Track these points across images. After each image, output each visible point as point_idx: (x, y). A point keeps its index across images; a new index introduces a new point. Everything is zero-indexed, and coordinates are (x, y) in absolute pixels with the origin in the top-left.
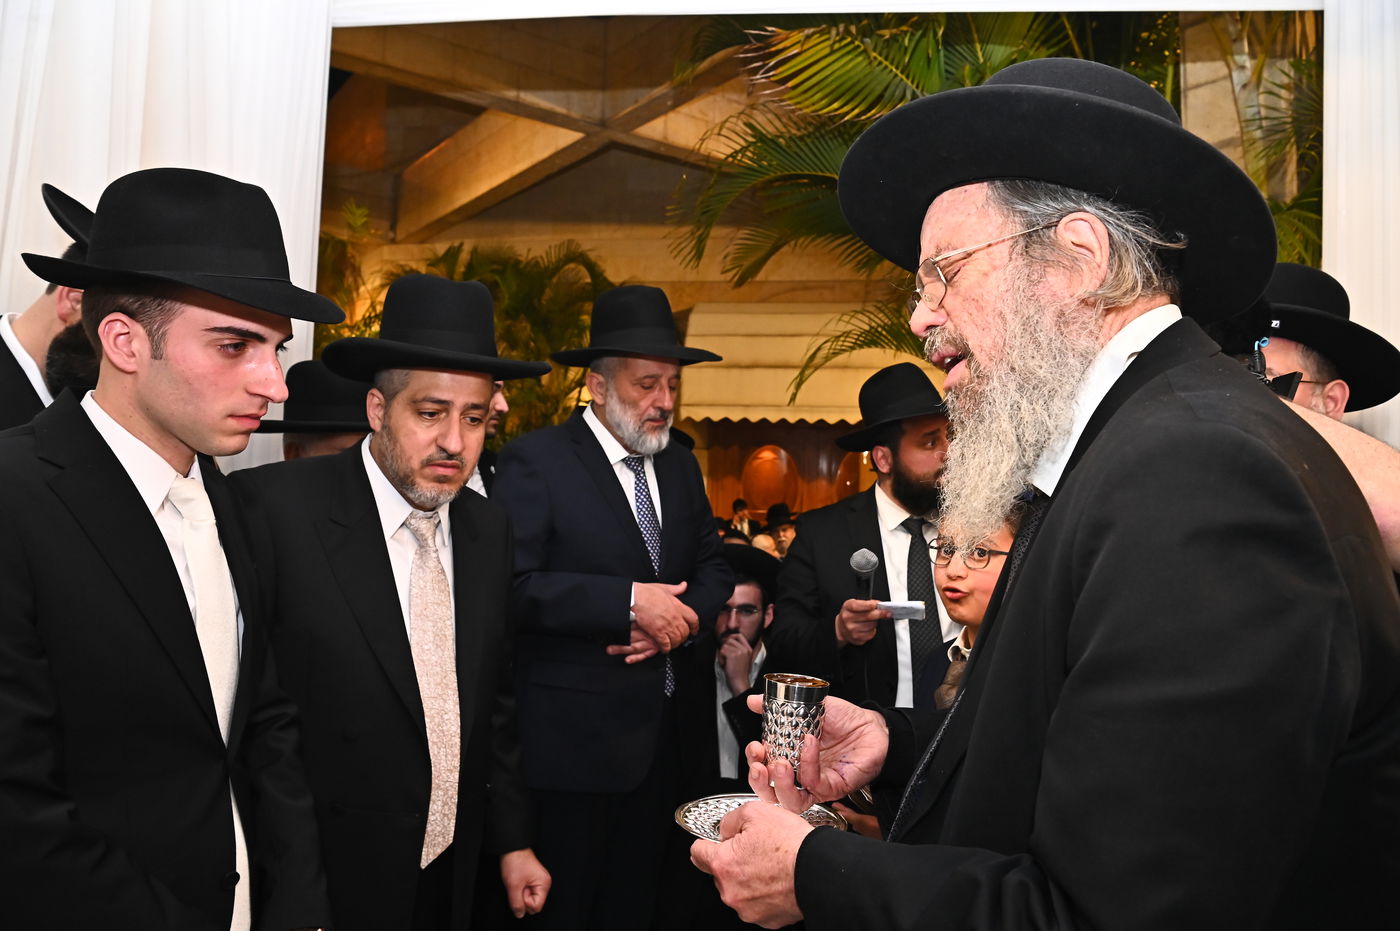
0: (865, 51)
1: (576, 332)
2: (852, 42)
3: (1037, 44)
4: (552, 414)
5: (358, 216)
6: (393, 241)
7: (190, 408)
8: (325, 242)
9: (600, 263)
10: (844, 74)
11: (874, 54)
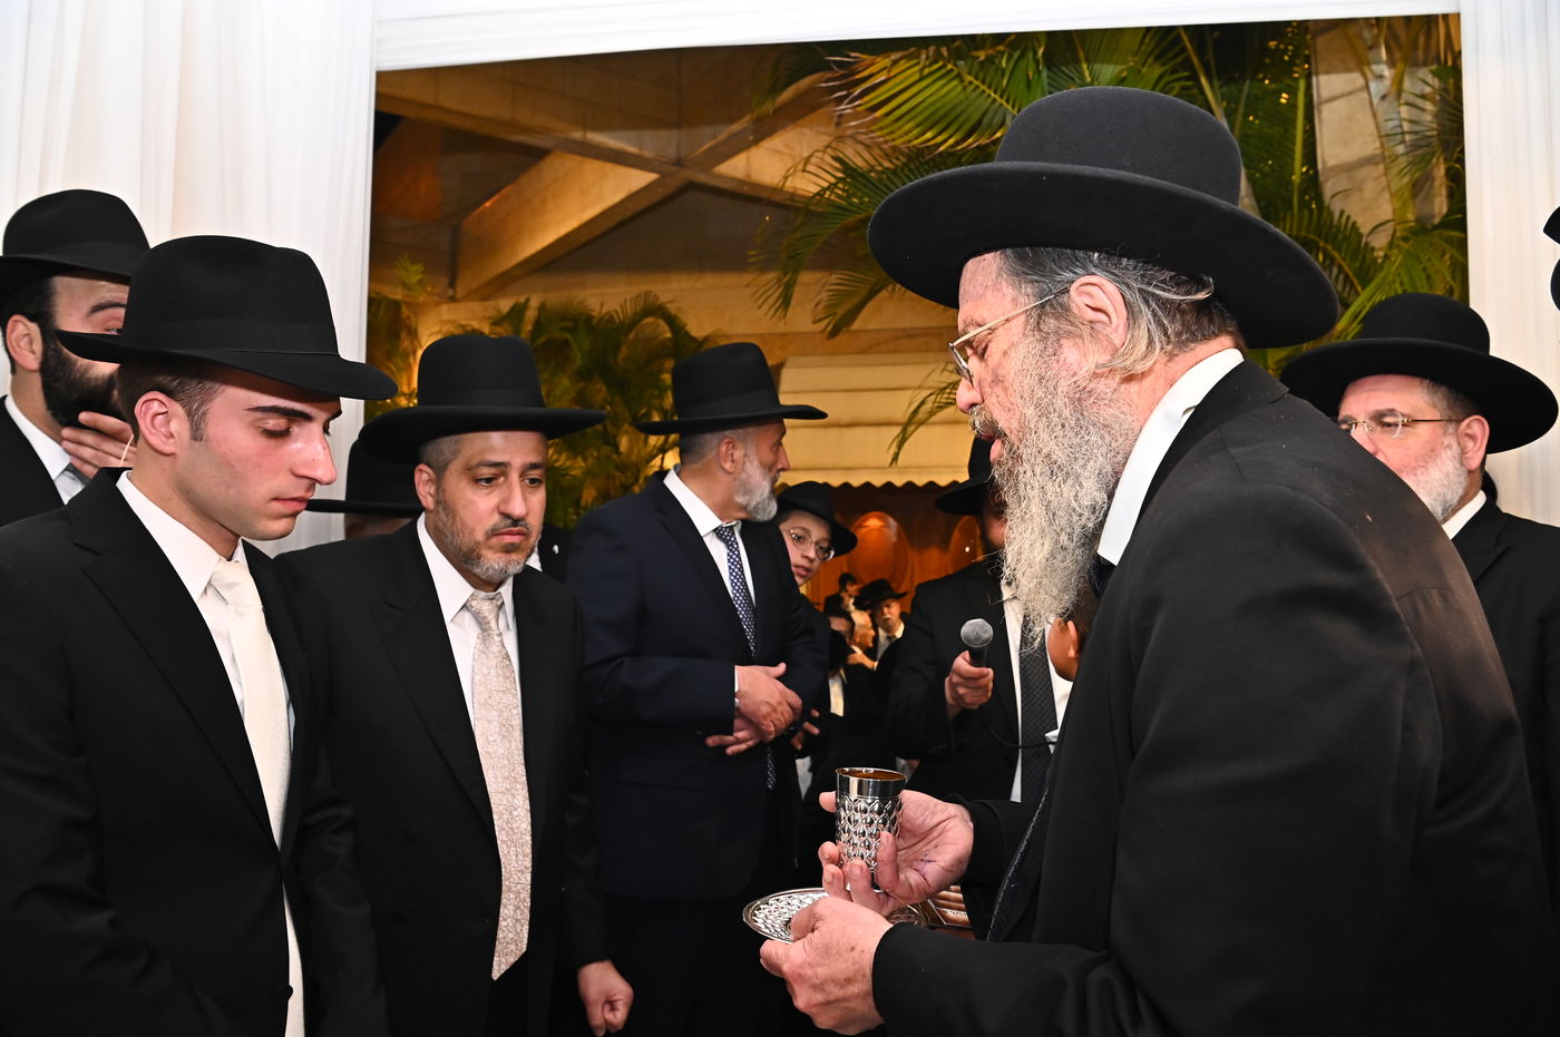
0: (959, 75)
1: (656, 392)
2: (944, 66)
3: (1150, 60)
4: (633, 484)
5: (414, 273)
6: (453, 299)
7: (232, 492)
8: (375, 303)
9: (681, 316)
10: (936, 101)
11: (970, 78)
